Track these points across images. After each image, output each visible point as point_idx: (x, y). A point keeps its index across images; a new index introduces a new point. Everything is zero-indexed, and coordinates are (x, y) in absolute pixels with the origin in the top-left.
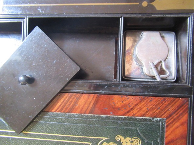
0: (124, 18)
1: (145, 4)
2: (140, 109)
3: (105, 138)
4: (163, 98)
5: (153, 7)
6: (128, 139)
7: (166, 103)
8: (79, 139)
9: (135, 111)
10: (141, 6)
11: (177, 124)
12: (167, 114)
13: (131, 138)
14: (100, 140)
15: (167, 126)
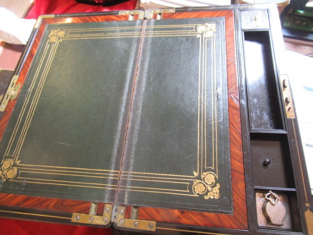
0: (295, 192)
1: (307, 205)
2: (238, 199)
3: (217, 177)
4: (246, 213)
5: (306, 210)
6: (218, 191)
7: (243, 216)
8: (215, 162)
9: (237, 196)
10: (306, 202)
11: (230, 222)
12: (236, 216)
13: (219, 193)
14: (216, 174)
15: (229, 215)
